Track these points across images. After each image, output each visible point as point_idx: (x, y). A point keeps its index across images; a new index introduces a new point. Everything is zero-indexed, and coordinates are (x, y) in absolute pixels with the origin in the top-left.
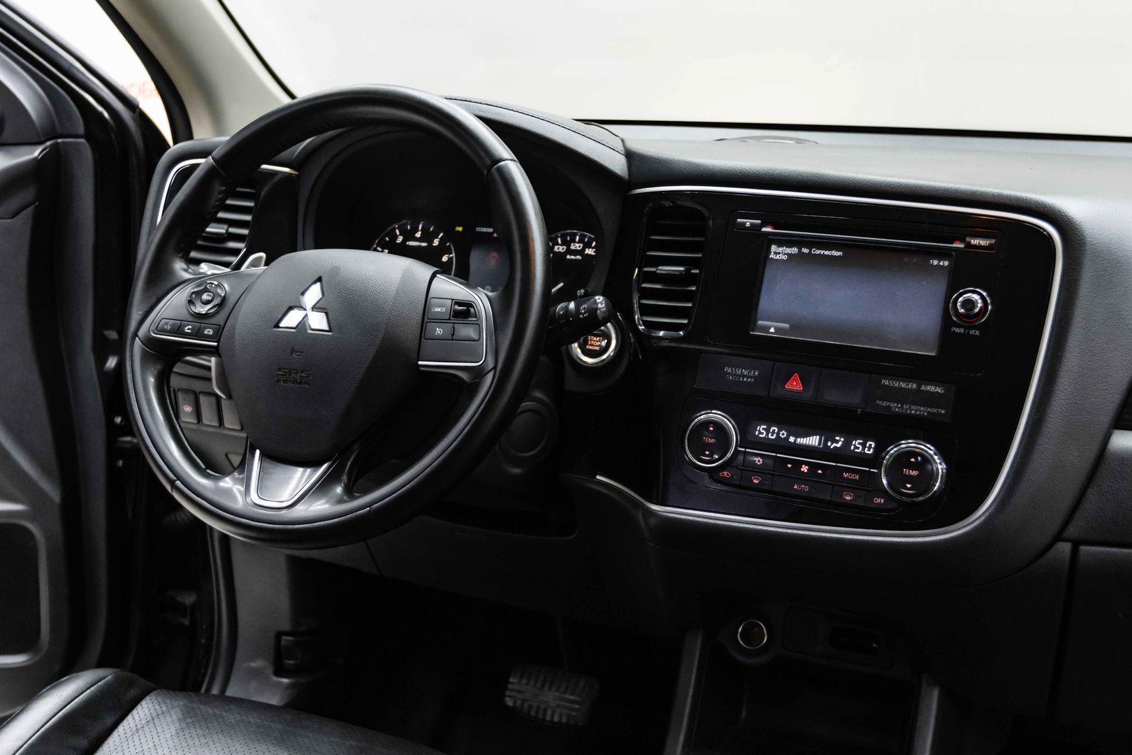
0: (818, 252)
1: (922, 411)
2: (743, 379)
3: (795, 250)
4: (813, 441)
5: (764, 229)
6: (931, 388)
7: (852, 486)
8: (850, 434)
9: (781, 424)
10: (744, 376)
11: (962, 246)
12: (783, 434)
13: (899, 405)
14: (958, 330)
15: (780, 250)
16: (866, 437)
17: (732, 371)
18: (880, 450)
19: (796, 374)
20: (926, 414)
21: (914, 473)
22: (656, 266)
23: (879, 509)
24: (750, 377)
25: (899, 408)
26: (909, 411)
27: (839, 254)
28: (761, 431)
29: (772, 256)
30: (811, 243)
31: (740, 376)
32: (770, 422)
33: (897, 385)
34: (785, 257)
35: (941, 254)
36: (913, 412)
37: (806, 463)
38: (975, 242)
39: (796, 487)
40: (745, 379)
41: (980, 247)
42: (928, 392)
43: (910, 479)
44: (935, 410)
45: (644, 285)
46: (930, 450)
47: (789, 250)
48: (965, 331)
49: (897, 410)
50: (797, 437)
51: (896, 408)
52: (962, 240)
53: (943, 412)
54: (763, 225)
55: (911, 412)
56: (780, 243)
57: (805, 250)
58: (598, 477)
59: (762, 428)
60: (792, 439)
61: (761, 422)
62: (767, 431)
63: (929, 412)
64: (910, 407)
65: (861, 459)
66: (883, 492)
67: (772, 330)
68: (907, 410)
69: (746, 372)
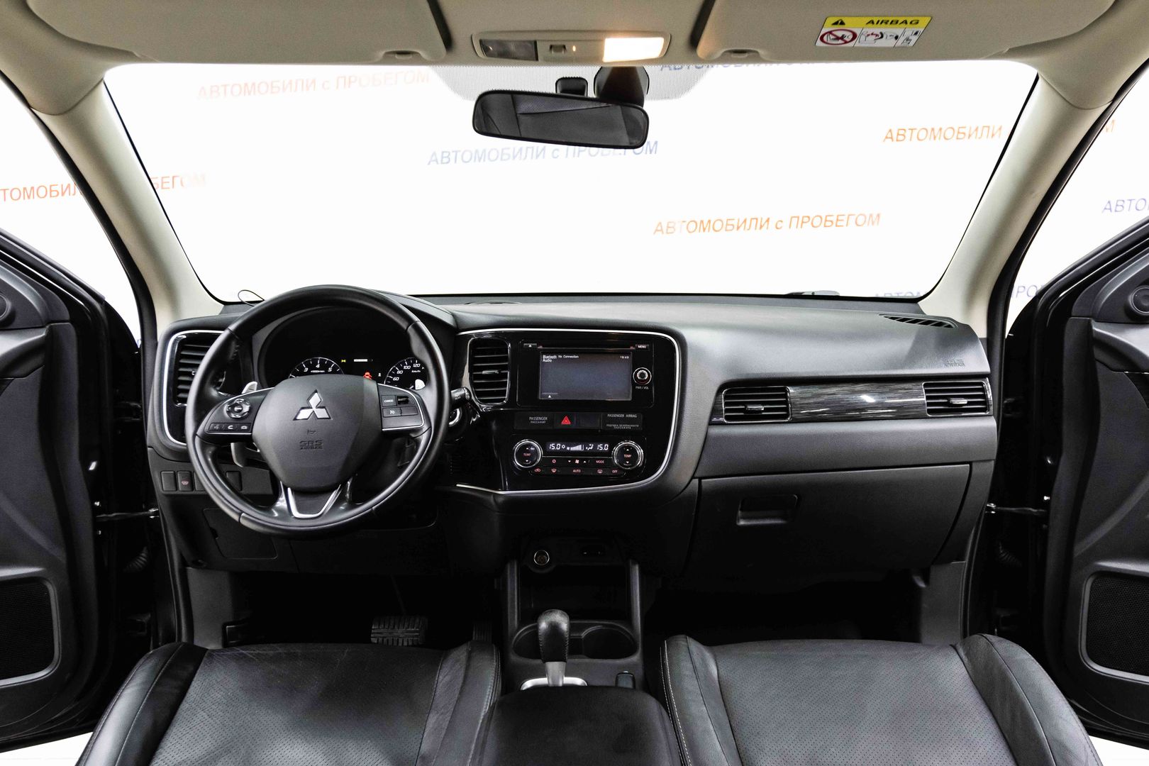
0: (567, 357)
1: (628, 427)
3: (555, 357)
4: (579, 448)
5: (538, 348)
6: (631, 416)
7: (600, 466)
8: (596, 441)
9: (562, 442)
10: (540, 421)
11: (634, 349)
12: (564, 447)
13: (617, 425)
14: (638, 388)
15: (548, 357)
16: (603, 442)
17: (534, 419)
18: (611, 448)
19: (566, 416)
21: (629, 456)
22: (482, 371)
23: (615, 475)
24: (543, 421)
27: (577, 357)
28: (552, 446)
29: (544, 360)
30: (562, 353)
31: (538, 421)
32: (556, 441)
33: (615, 416)
34: (551, 361)
35: (625, 353)
37: (578, 459)
38: (640, 347)
39: (574, 471)
41: (643, 349)
42: (630, 418)
43: (628, 459)
44: (634, 426)
45: (475, 381)
46: (632, 443)
47: (552, 357)
48: (641, 388)
50: (570, 447)
51: (616, 427)
52: (634, 346)
53: (638, 426)
54: (538, 345)
55: (623, 428)
56: (548, 353)
57: (560, 357)
58: (458, 485)
59: (552, 445)
60: (568, 448)
61: (552, 442)
62: (555, 446)
63: (631, 427)
64: (623, 425)
65: (603, 453)
66: (615, 467)
67: (550, 397)
68: (621, 427)
69: (540, 418)
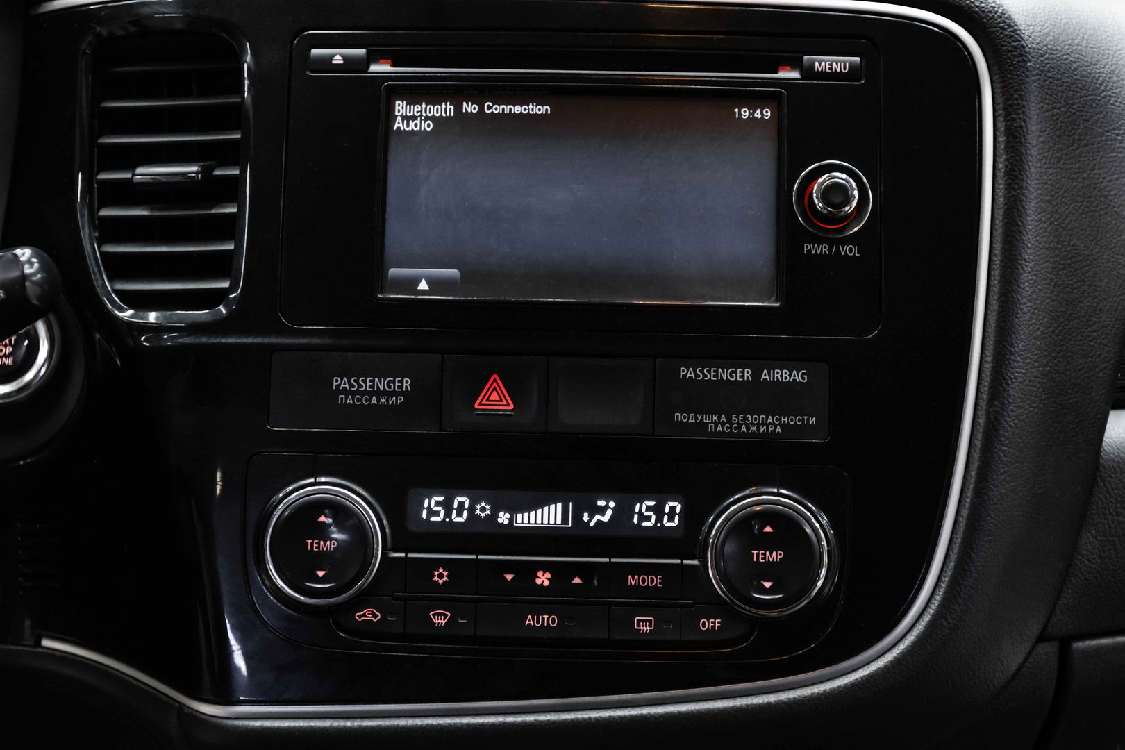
0: (498, 109)
1: (772, 424)
2: (378, 400)
3: (447, 109)
4: (551, 515)
5: (374, 68)
6: (781, 375)
7: (645, 601)
8: (627, 492)
9: (474, 487)
10: (379, 394)
11: (795, 75)
12: (483, 509)
13: (723, 418)
14: (816, 249)
15: (416, 109)
16: (661, 493)
17: (351, 386)
18: (694, 518)
19: (495, 376)
20: (779, 429)
21: (776, 556)
22: (132, 167)
23: (711, 641)
24: (394, 393)
25: (723, 424)
26: (744, 429)
27: (543, 109)
28: (432, 507)
29: (399, 124)
30: (481, 91)
31: (371, 394)
32: (449, 486)
33: (711, 376)
34: (428, 126)
35: (754, 98)
36: (753, 428)
37: (545, 567)
38: (823, 63)
39: (529, 621)
40: (383, 400)
41: (834, 75)
42: (778, 384)
43: (768, 570)
44: (794, 420)
45: (104, 212)
47: (435, 110)
48: (830, 250)
49: (719, 428)
50: (513, 510)
51: (716, 424)
52: (796, 64)
53: (813, 421)
54: (372, 57)
55: (748, 428)
56: (414, 94)
57: (470, 108)
58: (46, 643)
59: (433, 502)
60: (503, 518)
61: (434, 488)
62: (447, 506)
63: (783, 426)
64: (745, 419)
65: (657, 542)
66: (715, 606)
67: (423, 285)
68: (740, 426)
69: (382, 384)
